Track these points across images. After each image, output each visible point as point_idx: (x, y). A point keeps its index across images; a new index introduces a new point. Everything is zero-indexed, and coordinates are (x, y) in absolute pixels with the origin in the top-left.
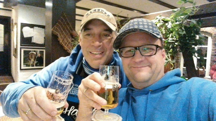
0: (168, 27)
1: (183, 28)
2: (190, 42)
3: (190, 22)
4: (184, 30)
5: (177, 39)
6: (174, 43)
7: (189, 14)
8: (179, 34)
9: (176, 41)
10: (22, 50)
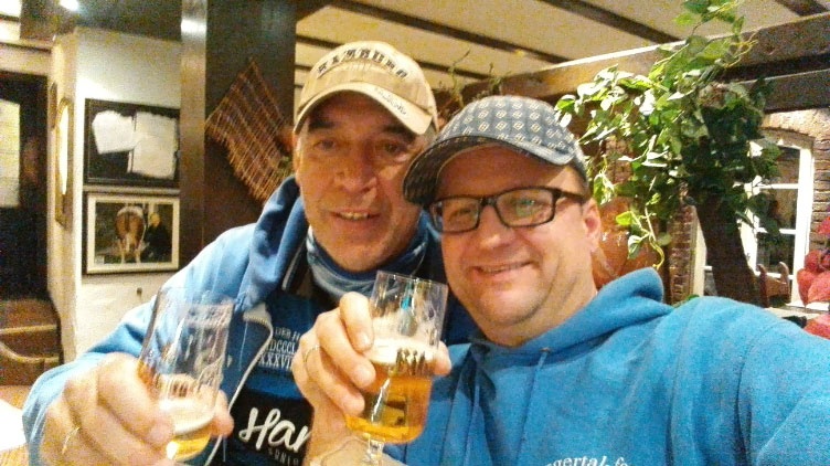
0: (641, 110)
1: (698, 116)
2: (725, 169)
3: (723, 91)
4: (702, 121)
5: (674, 156)
6: (666, 170)
7: (718, 61)
8: (684, 139)
9: (674, 164)
10: (92, 202)
